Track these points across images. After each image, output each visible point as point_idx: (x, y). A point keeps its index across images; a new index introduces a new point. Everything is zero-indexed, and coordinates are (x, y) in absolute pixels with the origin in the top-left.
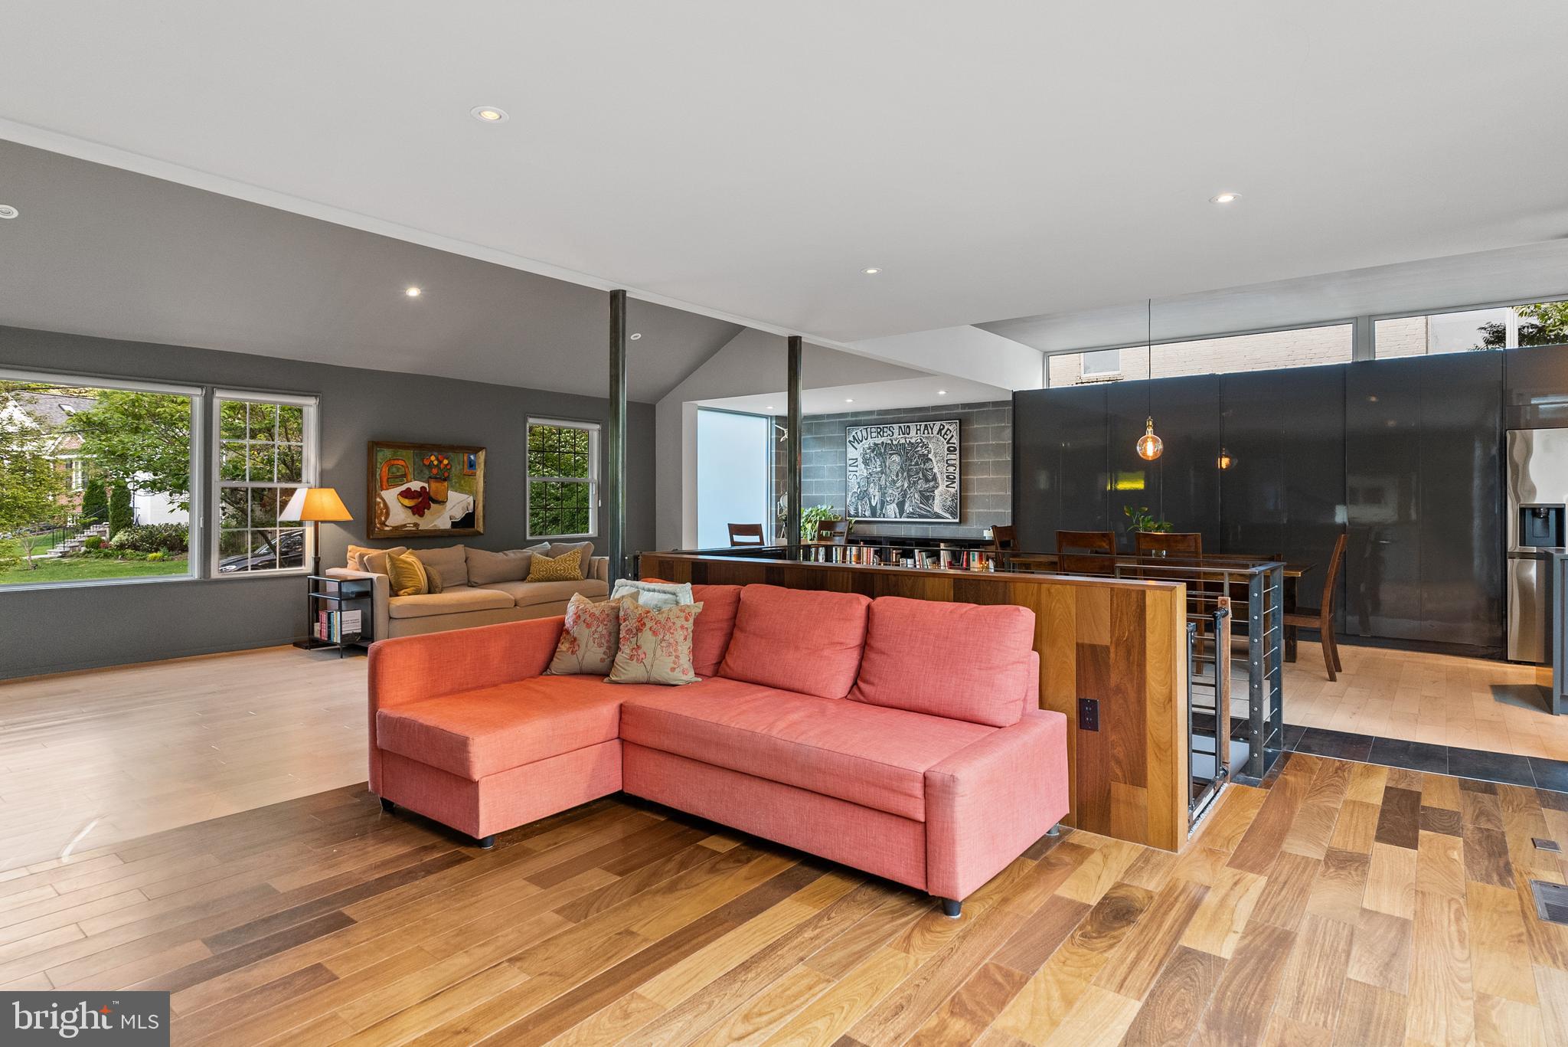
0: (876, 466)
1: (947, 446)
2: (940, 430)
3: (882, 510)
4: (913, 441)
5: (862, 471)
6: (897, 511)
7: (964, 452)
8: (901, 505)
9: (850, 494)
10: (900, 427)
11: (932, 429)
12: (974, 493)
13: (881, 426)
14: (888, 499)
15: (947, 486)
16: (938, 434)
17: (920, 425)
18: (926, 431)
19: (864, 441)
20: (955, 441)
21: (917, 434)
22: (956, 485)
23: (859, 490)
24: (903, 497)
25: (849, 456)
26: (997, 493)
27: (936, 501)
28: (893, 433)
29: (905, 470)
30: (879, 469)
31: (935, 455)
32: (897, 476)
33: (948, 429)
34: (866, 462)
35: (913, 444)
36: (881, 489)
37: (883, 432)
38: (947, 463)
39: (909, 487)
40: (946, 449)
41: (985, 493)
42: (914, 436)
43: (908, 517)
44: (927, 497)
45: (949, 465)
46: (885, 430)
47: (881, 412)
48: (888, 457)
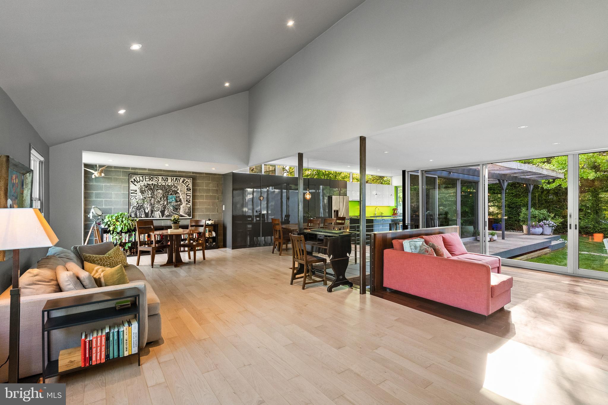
0: (149, 194)
1: (186, 188)
2: (183, 181)
3: (152, 214)
4: (169, 184)
5: (139, 195)
6: (161, 214)
7: (194, 191)
8: (163, 213)
9: (132, 207)
10: (162, 178)
11: (179, 180)
12: (198, 206)
13: (152, 176)
14: (155, 209)
15: (186, 204)
16: (182, 182)
17: (173, 178)
18: (176, 181)
19: (141, 182)
20: (190, 186)
21: (171, 181)
22: (191, 204)
23: (138, 205)
24: (164, 208)
25: (131, 188)
26: (207, 207)
27: (181, 210)
28: (158, 180)
29: (165, 196)
30: (150, 196)
31: (181, 191)
32: (161, 199)
33: (187, 181)
34: (142, 192)
35: (169, 186)
36: (151, 205)
37: (153, 179)
38: (186, 195)
39: (167, 204)
40: (186, 189)
41: (202, 207)
42: (170, 182)
43: (167, 217)
44: (176, 209)
45: (187, 196)
46: (154, 178)
47: (149, 170)
48: (155, 191)
